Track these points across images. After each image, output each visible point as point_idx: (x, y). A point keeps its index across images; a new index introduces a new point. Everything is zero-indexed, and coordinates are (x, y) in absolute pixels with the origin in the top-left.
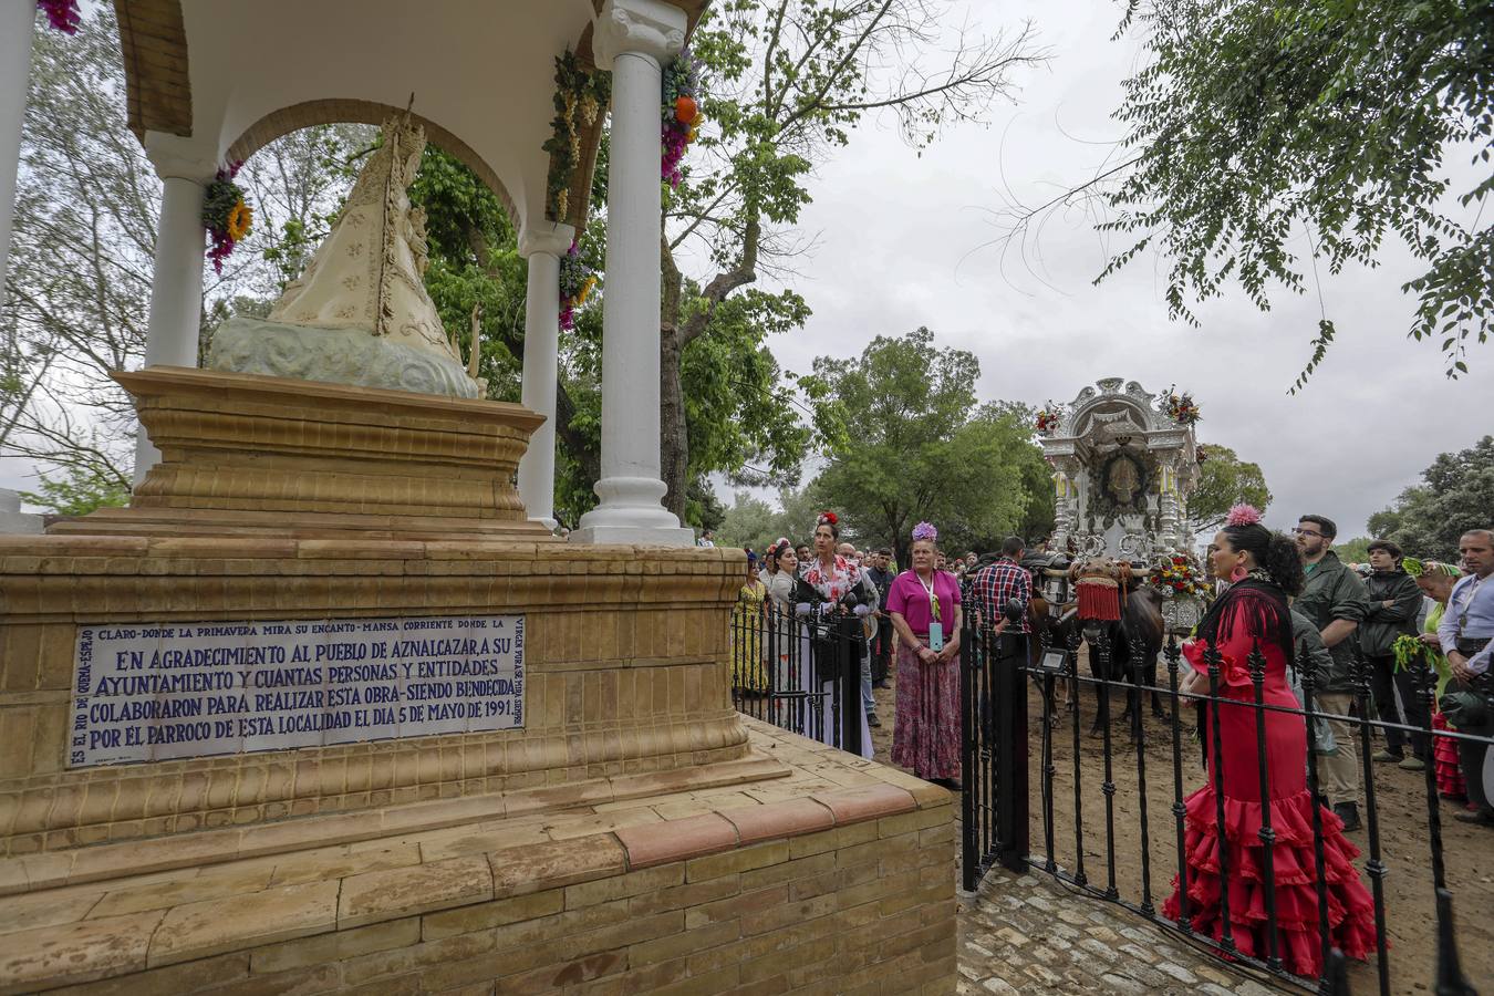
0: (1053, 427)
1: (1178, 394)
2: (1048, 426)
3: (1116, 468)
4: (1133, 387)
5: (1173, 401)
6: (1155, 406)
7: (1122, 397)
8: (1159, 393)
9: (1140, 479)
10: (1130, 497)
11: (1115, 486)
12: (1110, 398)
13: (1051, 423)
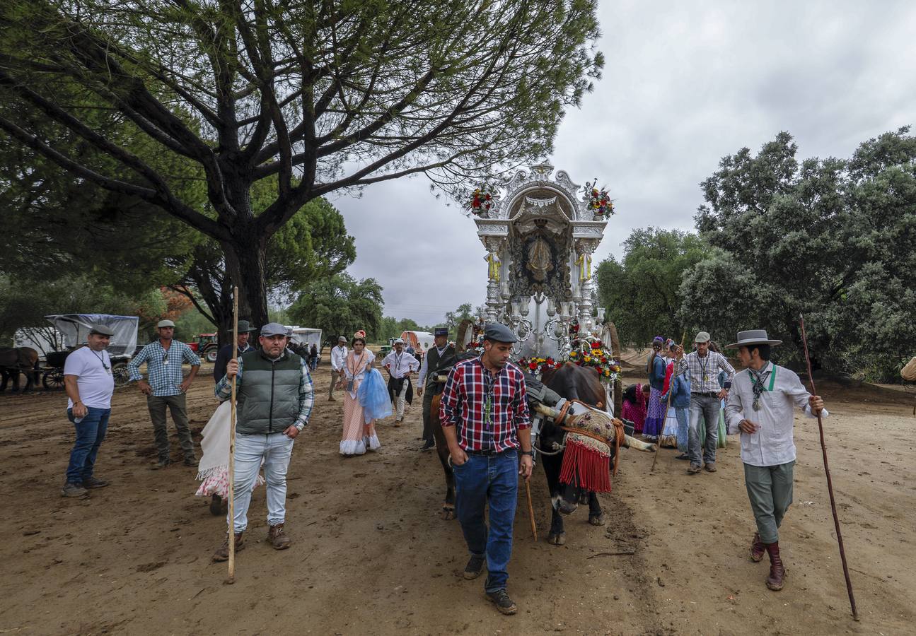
0: (488, 207)
1: (598, 188)
2: (483, 205)
3: (533, 249)
4: (563, 175)
5: (595, 194)
6: (580, 196)
7: (552, 184)
8: (583, 185)
9: (553, 261)
10: (545, 277)
11: (532, 264)
12: (541, 184)
13: (486, 203)
